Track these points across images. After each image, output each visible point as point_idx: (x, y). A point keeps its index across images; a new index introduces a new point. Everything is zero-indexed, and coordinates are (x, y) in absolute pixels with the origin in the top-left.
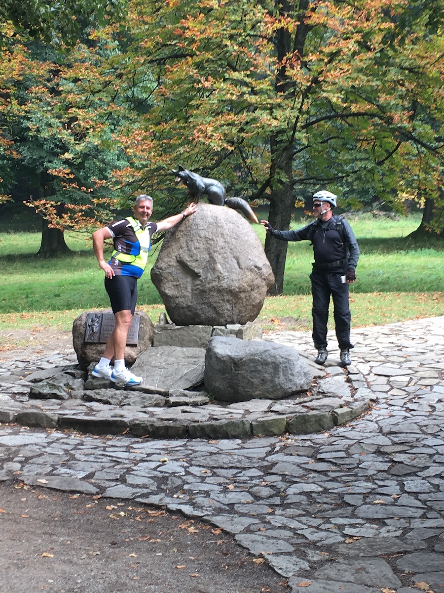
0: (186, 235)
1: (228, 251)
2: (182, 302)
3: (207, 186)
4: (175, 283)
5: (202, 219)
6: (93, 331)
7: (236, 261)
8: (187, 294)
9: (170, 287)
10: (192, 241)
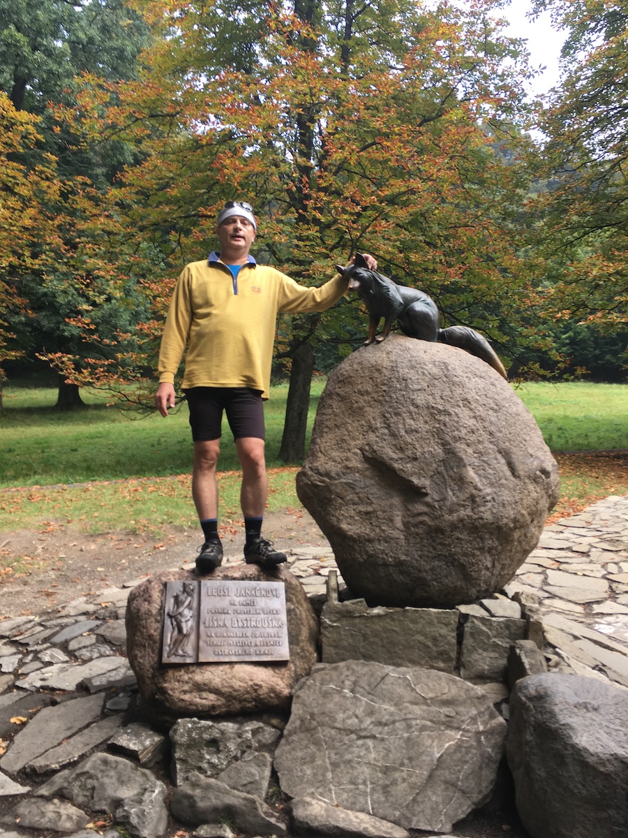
0: (380, 401)
1: (486, 436)
2: (383, 552)
3: (408, 301)
4: (362, 508)
5: (413, 367)
6: (180, 630)
7: (503, 461)
8: (395, 534)
9: (351, 517)
10: (397, 414)
